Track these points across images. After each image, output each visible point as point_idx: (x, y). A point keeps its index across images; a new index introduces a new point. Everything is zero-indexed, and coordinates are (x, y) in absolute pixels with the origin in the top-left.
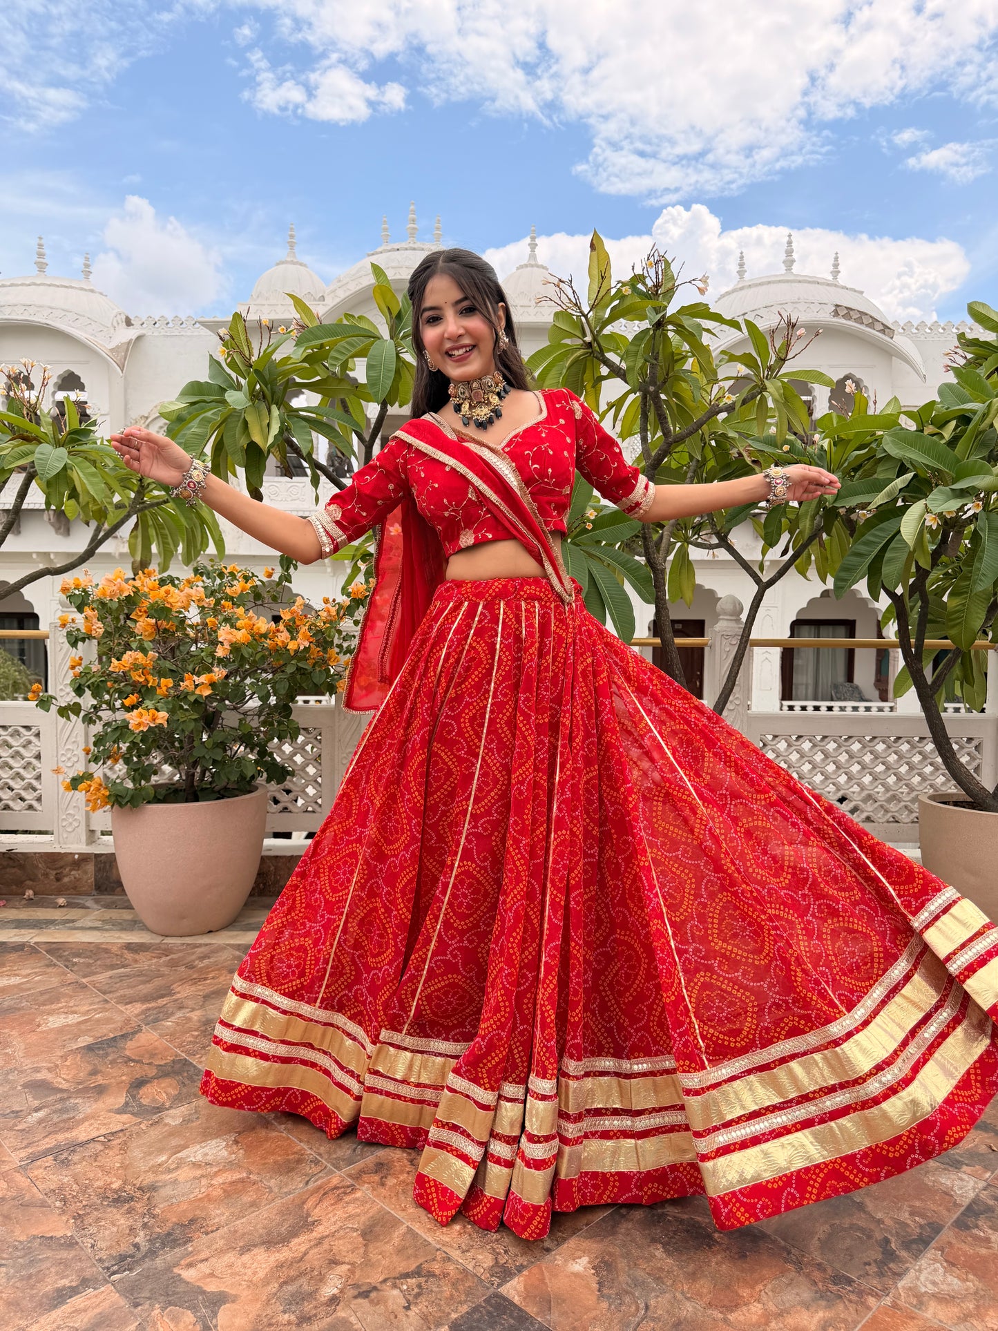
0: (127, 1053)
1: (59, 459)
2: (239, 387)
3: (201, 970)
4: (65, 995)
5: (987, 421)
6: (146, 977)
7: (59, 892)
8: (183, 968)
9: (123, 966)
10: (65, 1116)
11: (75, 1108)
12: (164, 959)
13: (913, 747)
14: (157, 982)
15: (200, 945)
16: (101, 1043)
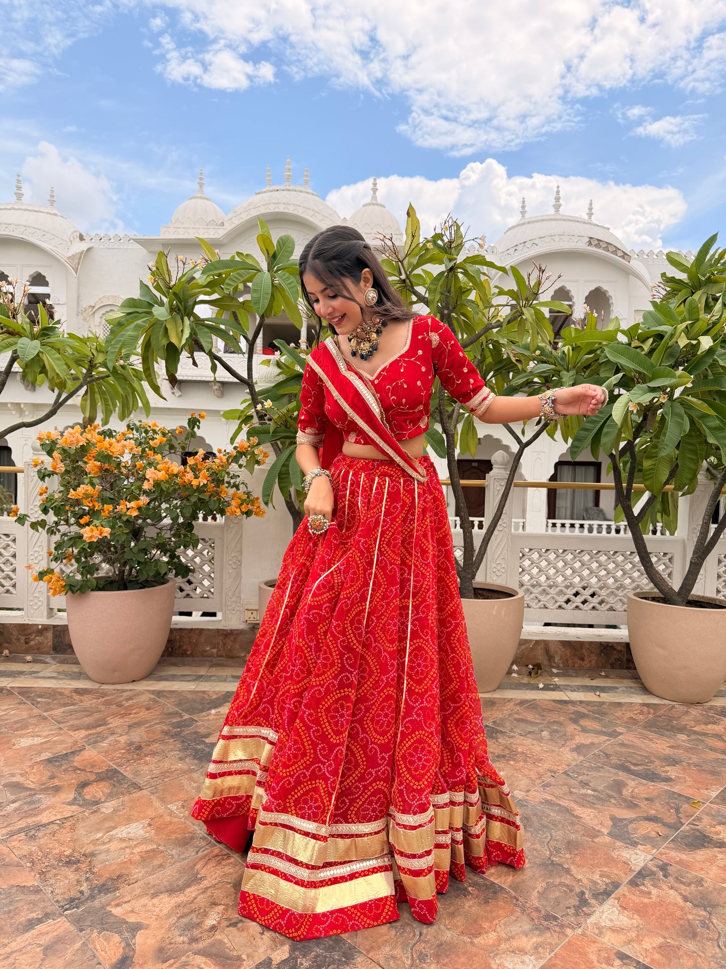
0: (75, 764)
1: (35, 348)
2: (162, 304)
3: (127, 708)
4: (32, 724)
5: (674, 340)
6: (88, 712)
7: (27, 652)
8: (114, 707)
9: (73, 704)
10: (33, 806)
11: (39, 801)
12: (101, 700)
13: (626, 558)
14: (97, 716)
15: (127, 690)
16: (57, 757)
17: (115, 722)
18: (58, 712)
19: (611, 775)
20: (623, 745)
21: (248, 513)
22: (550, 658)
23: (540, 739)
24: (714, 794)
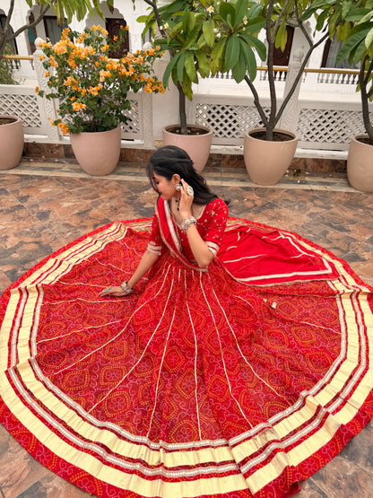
0: (90, 216)
3: (106, 189)
4: (66, 196)
6: (89, 190)
7: (55, 157)
8: (100, 188)
9: (81, 186)
12: (94, 184)
14: (94, 192)
15: (105, 180)
16: (82, 212)
17: (103, 196)
18: (76, 190)
19: (323, 227)
20: (332, 213)
21: (156, 91)
22: (306, 166)
23: (293, 210)
24: (367, 238)
